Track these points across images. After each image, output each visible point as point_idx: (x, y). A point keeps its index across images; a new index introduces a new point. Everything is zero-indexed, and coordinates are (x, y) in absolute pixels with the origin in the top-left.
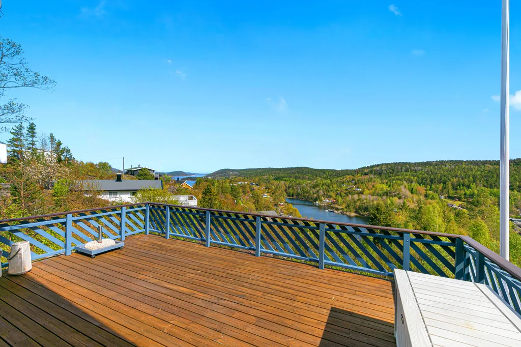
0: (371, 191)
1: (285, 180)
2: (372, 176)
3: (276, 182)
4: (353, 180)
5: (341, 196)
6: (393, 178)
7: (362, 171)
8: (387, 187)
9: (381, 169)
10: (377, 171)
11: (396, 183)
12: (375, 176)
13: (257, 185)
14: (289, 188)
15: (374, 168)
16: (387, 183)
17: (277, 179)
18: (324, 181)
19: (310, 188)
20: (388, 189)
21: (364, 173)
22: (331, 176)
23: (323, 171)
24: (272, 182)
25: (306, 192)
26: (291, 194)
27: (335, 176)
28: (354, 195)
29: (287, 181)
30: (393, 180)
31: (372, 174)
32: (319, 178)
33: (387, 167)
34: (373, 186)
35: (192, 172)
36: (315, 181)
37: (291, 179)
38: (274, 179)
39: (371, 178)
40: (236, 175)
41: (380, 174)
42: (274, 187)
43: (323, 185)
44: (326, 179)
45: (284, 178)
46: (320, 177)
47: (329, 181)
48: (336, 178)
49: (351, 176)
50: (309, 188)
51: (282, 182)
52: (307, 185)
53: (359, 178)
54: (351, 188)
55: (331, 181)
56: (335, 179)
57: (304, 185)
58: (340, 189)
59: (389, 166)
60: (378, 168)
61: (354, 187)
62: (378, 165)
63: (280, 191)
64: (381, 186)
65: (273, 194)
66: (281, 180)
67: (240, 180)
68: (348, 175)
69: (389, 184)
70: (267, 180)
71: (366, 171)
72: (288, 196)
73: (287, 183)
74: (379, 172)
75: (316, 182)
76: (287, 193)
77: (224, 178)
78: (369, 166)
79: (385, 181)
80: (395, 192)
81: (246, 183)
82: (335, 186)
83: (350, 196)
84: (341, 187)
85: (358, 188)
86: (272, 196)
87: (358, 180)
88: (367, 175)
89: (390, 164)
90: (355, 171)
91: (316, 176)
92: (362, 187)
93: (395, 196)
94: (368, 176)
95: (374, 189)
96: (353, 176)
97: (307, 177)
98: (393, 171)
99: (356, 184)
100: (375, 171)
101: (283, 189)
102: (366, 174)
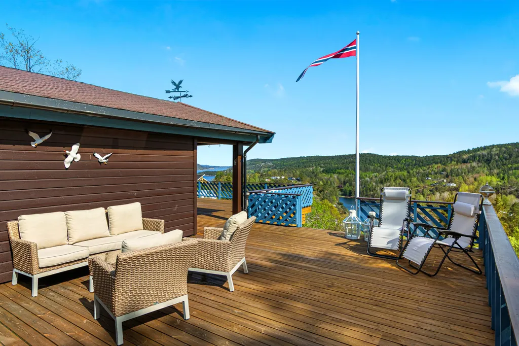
0: (471, 186)
1: (339, 173)
2: (474, 164)
3: (326, 176)
4: (444, 170)
5: (423, 194)
6: (509, 166)
7: (458, 157)
8: (499, 180)
9: (489, 154)
10: (484, 156)
11: (515, 174)
12: (480, 165)
13: (298, 180)
14: (345, 183)
15: (479, 153)
16: (498, 174)
17: (327, 171)
18: (398, 173)
19: (376, 183)
20: (499, 183)
21: (461, 160)
22: (408, 165)
23: (398, 159)
24: (320, 175)
25: (370, 189)
26: (348, 192)
27: (415, 165)
28: (444, 192)
29: (343, 173)
30: (510, 169)
31: (474, 161)
32: (391, 170)
33: (500, 151)
34: (475, 179)
35: (210, 165)
36: (384, 173)
37: (348, 171)
38: (323, 172)
39: (474, 167)
40: (269, 167)
41: (488, 161)
42: (323, 182)
43: (396, 179)
44: (401, 169)
45: (338, 170)
46: (393, 167)
47: (405, 173)
48: (417, 168)
49: (439, 165)
50: (374, 184)
51: (335, 176)
52: (371, 179)
53: (453, 167)
54: (440, 183)
55: (408, 172)
56: (415, 170)
57: (367, 179)
58: (422, 185)
59: (504, 149)
60: (485, 152)
61: (445, 180)
62: (485, 148)
63: (332, 189)
64: (489, 178)
65: (320, 192)
66: (334, 173)
67: (274, 174)
68: (437, 163)
69: (502, 175)
70: (313, 173)
71: (465, 157)
72: (342, 195)
73: (342, 177)
74: (486, 158)
75: (386, 174)
76: (341, 190)
77: (253, 172)
78: (471, 149)
79: (496, 171)
80: (511, 187)
81: (283, 177)
82: (415, 179)
83: (438, 194)
84: (423, 182)
85: (451, 182)
86: (319, 196)
87: (451, 171)
88: (467, 162)
89: (505, 145)
90: (447, 157)
91: (386, 166)
92: (457, 180)
93: (510, 193)
94: (469, 165)
95: (476, 183)
96: (444, 165)
97: (372, 168)
98: (511, 155)
99: (447, 176)
100: (479, 156)
101: (336, 185)
102: (464, 162)
